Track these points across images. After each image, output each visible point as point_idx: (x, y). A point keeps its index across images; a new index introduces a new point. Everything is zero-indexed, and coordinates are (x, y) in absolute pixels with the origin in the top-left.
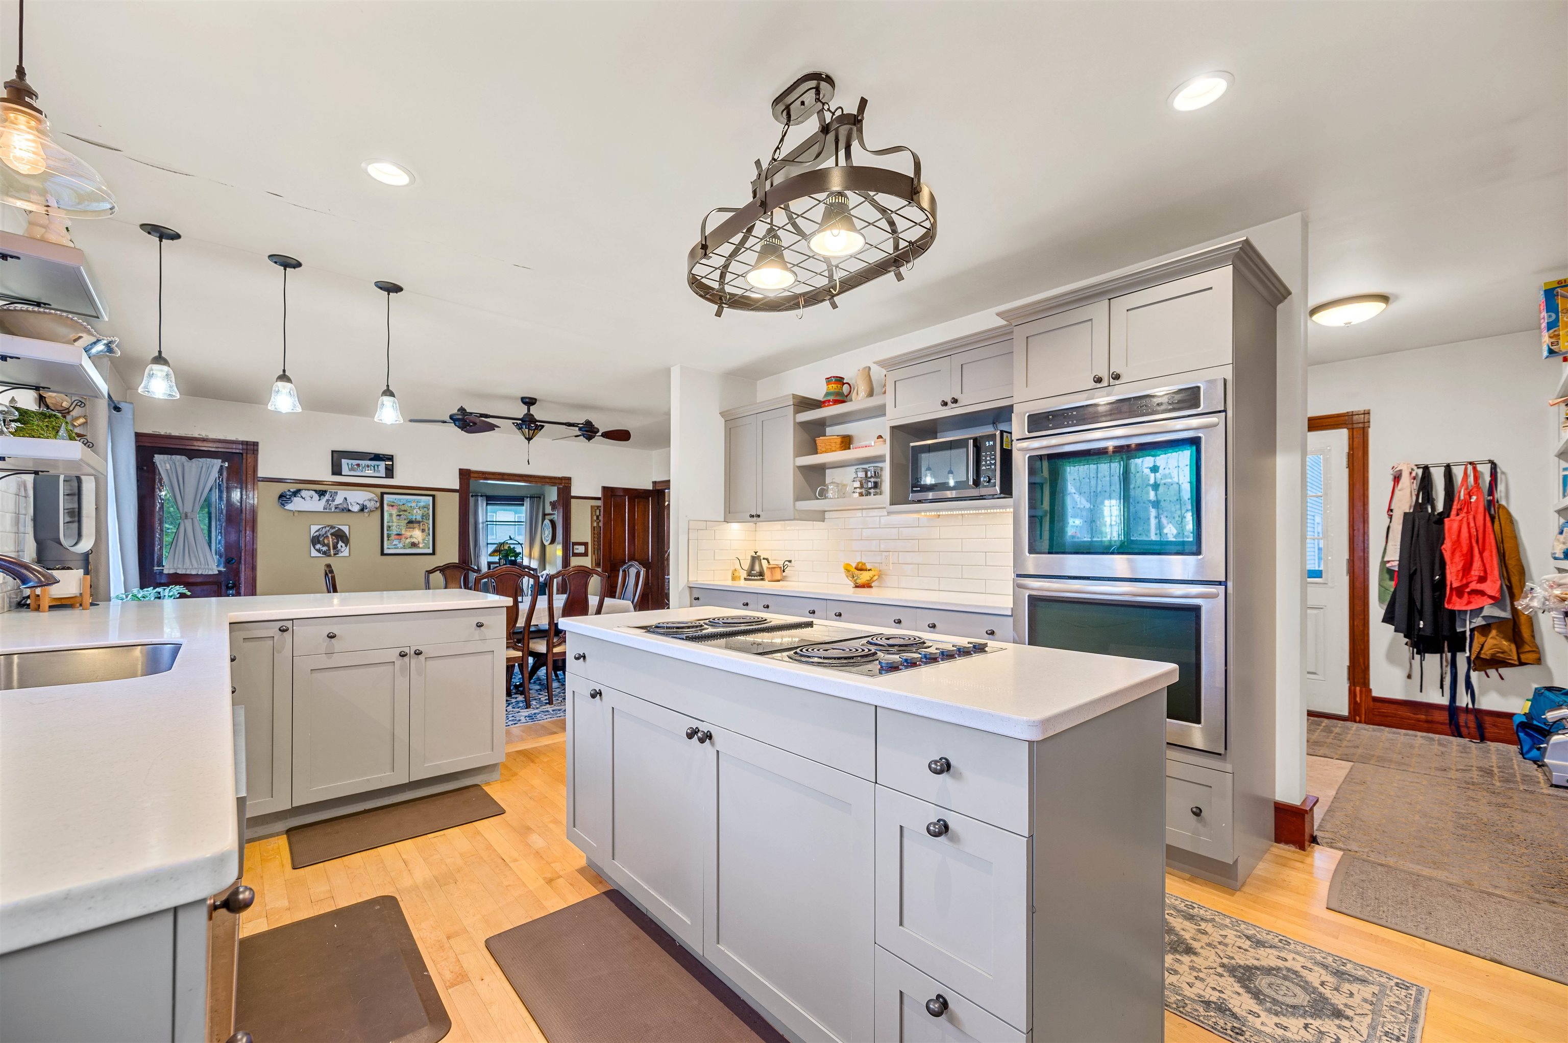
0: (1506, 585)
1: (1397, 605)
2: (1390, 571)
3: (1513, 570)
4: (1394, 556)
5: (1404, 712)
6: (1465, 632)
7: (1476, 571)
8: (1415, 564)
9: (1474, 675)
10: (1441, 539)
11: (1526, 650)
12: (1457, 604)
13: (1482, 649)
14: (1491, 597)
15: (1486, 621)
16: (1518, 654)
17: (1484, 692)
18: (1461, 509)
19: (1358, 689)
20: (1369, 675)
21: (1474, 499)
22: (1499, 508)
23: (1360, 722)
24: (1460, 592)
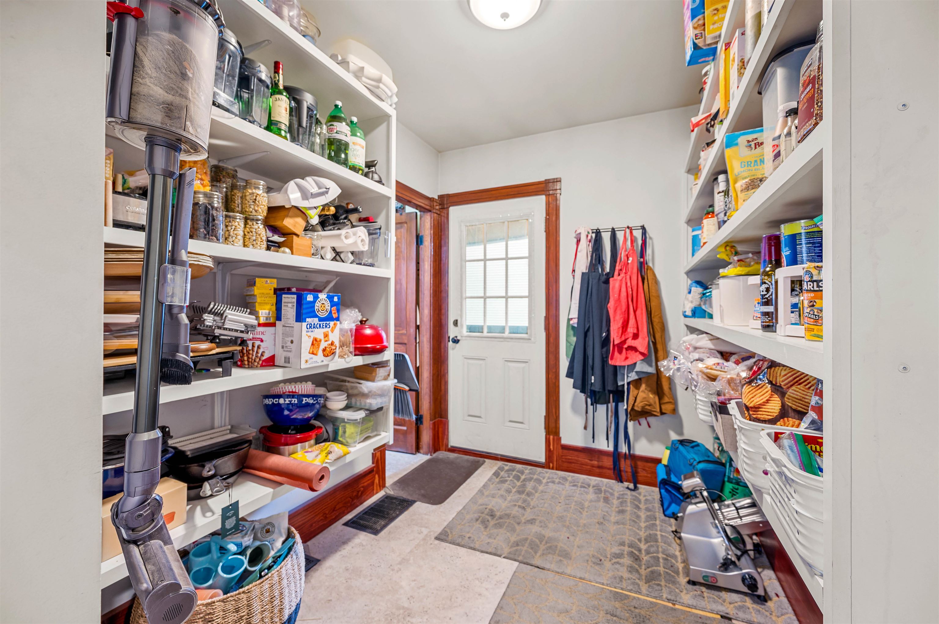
0: (652, 342)
1: (575, 361)
2: (573, 328)
3: (656, 326)
4: (574, 314)
5: (583, 459)
6: (623, 385)
7: (631, 330)
8: (589, 322)
9: (630, 424)
10: (607, 300)
11: (665, 401)
12: (618, 360)
13: (635, 402)
14: (642, 354)
15: (638, 376)
16: (660, 405)
17: (637, 439)
18: (621, 270)
19: (551, 437)
20: (559, 424)
21: (631, 259)
22: (647, 269)
23: (553, 469)
24: (620, 347)
